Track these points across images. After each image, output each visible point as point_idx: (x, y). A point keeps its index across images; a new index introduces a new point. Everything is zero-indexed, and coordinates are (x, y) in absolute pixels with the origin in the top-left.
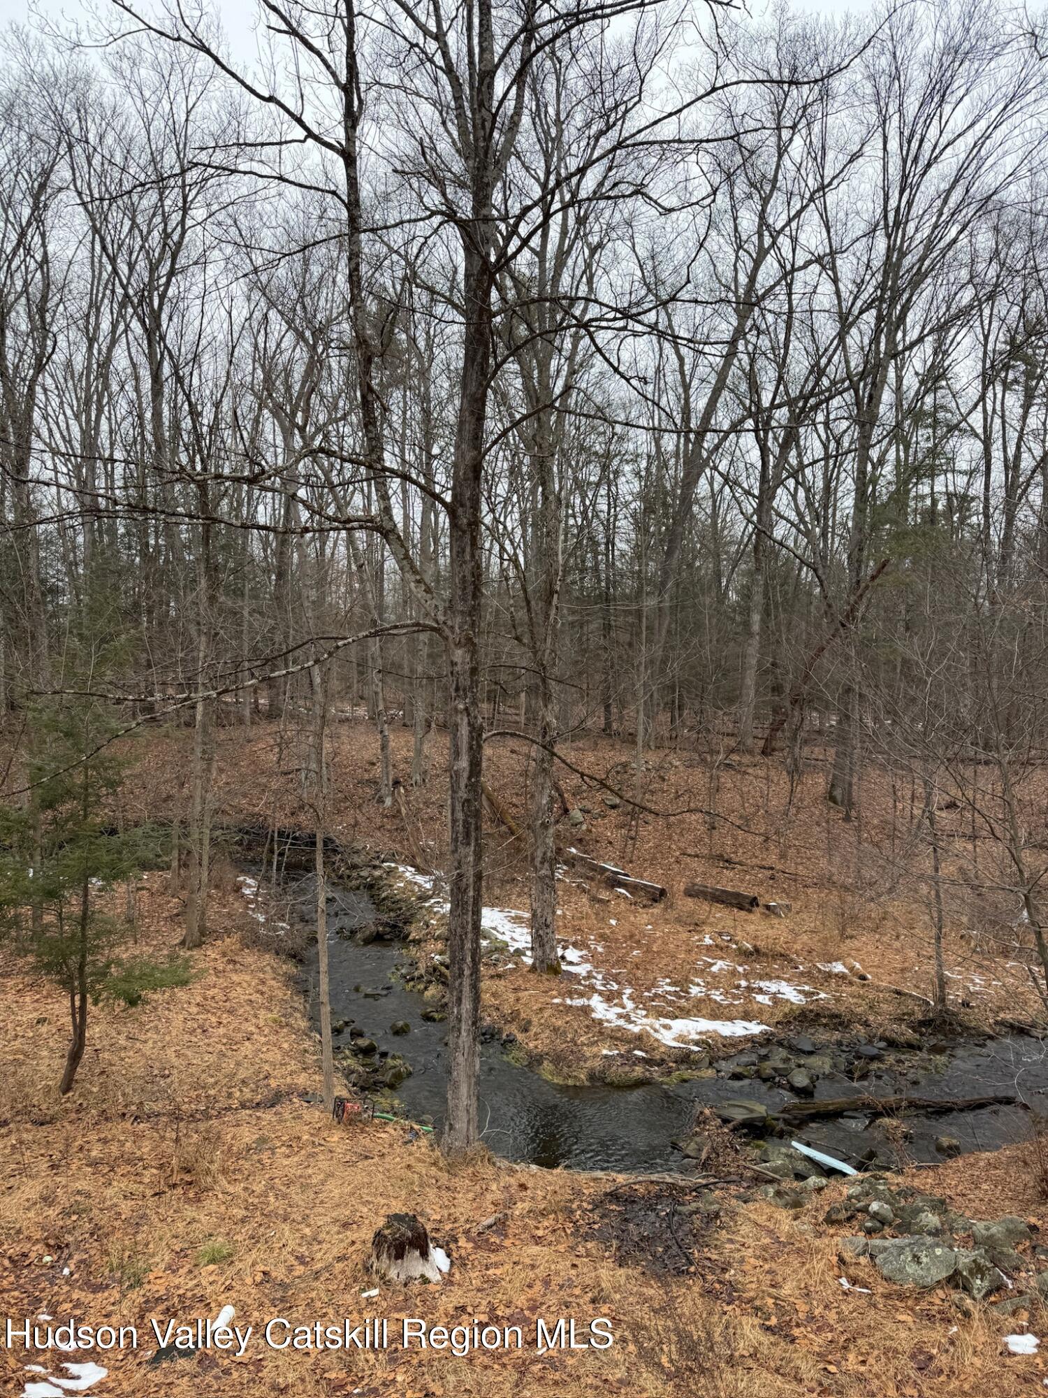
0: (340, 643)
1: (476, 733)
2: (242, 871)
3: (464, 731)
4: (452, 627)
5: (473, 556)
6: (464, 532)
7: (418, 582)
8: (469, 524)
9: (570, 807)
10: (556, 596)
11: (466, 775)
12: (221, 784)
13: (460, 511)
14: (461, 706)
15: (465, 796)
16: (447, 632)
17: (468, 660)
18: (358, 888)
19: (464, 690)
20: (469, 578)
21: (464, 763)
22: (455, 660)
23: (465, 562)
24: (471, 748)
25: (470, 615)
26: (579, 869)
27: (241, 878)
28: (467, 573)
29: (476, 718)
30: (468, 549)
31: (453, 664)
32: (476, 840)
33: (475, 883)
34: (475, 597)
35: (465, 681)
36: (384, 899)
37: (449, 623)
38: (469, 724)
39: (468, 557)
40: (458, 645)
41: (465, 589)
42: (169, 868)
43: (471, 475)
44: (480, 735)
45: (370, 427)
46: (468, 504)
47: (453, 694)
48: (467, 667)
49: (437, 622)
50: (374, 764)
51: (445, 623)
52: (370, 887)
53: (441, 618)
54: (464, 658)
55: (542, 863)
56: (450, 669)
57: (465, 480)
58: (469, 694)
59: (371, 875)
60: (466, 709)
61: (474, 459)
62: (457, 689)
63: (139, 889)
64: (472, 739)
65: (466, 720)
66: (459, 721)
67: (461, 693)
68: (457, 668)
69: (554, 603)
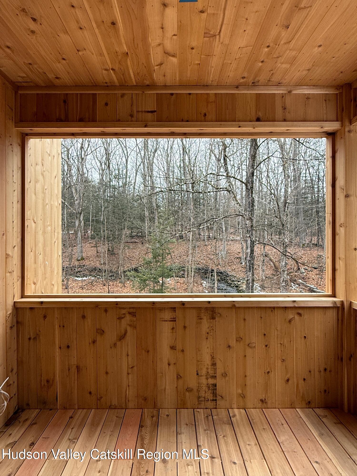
0: (216, 220)
1: (253, 243)
2: (203, 280)
3: (249, 242)
4: (246, 215)
5: (252, 196)
6: (249, 190)
7: (237, 203)
8: (251, 188)
9: (300, 268)
10: (287, 204)
11: (249, 253)
12: (199, 257)
13: (248, 184)
14: (248, 236)
15: (249, 259)
16: (245, 216)
17: (250, 223)
18: (233, 287)
19: (249, 231)
20: (251, 202)
21: (249, 250)
22: (247, 223)
23: (250, 198)
24: (251, 246)
25: (251, 212)
26: (301, 286)
27: (203, 281)
28: (250, 201)
29: (252, 238)
30: (250, 194)
31: (246, 224)
32: (252, 271)
33: (252, 282)
34: (252, 207)
35: (249, 229)
36: (240, 290)
37: (245, 214)
38: (250, 240)
39: (250, 197)
40: (247, 219)
41: (249, 205)
42: (185, 278)
43: (251, 175)
44: (254, 243)
45: (226, 165)
46: (250, 182)
47: (246, 232)
48: (250, 225)
49: (242, 213)
50: (240, 253)
51: (244, 214)
52: (237, 287)
53: (243, 213)
54: (249, 223)
55: (283, 282)
56: (245, 226)
57: (250, 176)
58: (250, 232)
59: (237, 283)
60: (250, 236)
61: (252, 171)
62: (247, 231)
63: (177, 282)
64: (251, 244)
65: (249, 239)
66: (248, 239)
67: (248, 232)
68: (247, 226)
69: (287, 206)
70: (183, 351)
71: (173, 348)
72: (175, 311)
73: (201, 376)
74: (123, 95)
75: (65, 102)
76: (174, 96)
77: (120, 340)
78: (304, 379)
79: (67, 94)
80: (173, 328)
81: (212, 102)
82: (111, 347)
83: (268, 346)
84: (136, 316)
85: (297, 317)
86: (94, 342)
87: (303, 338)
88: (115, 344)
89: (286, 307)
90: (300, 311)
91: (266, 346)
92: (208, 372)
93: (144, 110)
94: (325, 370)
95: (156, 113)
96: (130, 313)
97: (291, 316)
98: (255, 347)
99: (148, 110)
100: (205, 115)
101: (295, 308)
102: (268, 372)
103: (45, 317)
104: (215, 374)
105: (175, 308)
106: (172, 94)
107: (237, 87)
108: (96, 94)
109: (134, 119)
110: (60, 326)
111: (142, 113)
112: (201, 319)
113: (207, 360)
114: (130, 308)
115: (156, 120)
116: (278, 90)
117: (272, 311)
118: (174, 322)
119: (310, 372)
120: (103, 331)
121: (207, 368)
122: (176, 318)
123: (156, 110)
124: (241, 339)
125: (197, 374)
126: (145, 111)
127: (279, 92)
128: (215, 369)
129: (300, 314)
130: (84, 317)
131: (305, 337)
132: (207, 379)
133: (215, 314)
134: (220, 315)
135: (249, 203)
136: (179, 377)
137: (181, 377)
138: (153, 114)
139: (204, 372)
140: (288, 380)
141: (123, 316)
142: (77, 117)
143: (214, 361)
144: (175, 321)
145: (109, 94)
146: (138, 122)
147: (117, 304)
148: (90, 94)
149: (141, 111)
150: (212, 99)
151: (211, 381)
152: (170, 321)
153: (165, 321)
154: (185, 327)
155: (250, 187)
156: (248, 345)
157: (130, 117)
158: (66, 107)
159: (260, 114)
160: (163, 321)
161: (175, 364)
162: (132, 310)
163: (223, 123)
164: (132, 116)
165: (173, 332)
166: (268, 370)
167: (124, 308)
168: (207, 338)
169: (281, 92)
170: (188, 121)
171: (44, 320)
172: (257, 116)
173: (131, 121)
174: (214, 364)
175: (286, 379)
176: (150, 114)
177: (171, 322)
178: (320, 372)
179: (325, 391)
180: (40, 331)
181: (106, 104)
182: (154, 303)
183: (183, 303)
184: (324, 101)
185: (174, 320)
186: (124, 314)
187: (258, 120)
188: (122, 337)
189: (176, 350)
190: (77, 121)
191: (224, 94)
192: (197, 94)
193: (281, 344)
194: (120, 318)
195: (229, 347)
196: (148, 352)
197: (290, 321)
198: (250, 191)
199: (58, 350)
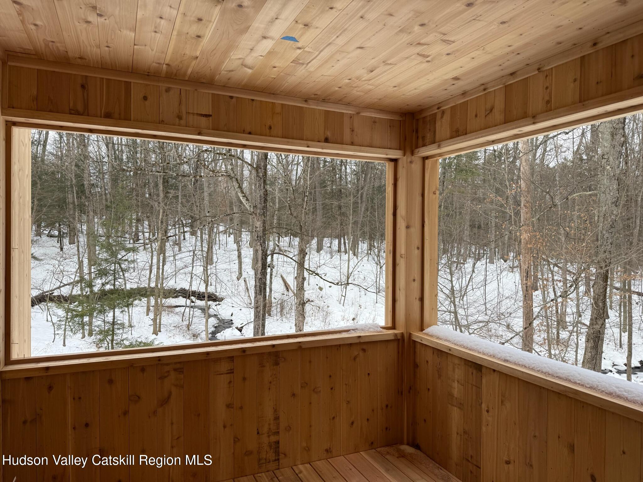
3: (260, 252)
4: (256, 214)
6: (261, 178)
7: (244, 196)
8: (263, 176)
10: (306, 198)
11: (260, 269)
13: (260, 171)
14: (259, 243)
15: (260, 277)
16: (254, 215)
17: (262, 226)
20: (263, 195)
21: (260, 264)
22: (257, 226)
23: (261, 190)
24: (262, 259)
25: (263, 210)
29: (264, 247)
30: (262, 185)
32: (264, 293)
33: (263, 309)
34: (265, 203)
35: (261, 234)
37: (255, 212)
38: (262, 250)
39: (262, 188)
40: (258, 221)
41: (261, 200)
43: (264, 157)
44: (265, 254)
46: (262, 168)
47: (256, 239)
48: (262, 229)
53: (252, 210)
54: (260, 225)
55: (299, 305)
56: (255, 229)
57: (262, 159)
58: (262, 239)
60: (261, 244)
64: (263, 255)
65: (261, 248)
66: (258, 248)
67: (259, 238)
68: (258, 229)
69: (305, 200)
70: (241, 408)
71: (229, 406)
72: (233, 360)
73: (262, 434)
74: (168, 90)
75: (83, 86)
76: (234, 100)
77: (162, 405)
78: (368, 420)
79: (86, 76)
80: (230, 382)
81: (278, 113)
82: (149, 417)
83: (333, 389)
84: (183, 372)
85: (361, 354)
86: (125, 413)
87: (367, 375)
88: (155, 412)
89: (351, 344)
90: (365, 347)
91: (332, 389)
92: (270, 429)
93: (195, 112)
94: (387, 406)
95: (211, 118)
96: (175, 370)
97: (356, 353)
98: (320, 392)
99: (201, 113)
100: (270, 128)
101: (360, 343)
102: (334, 418)
103: (50, 388)
104: (277, 429)
105: (233, 357)
106: (231, 97)
107: (306, 101)
108: (131, 82)
109: (183, 122)
110: (74, 399)
111: (194, 115)
112: (264, 366)
113: (269, 414)
114: (176, 363)
115: (211, 127)
116: (347, 110)
117: (338, 349)
118: (232, 375)
119: (373, 410)
120: (139, 398)
121: (269, 424)
122: (233, 369)
123: (211, 114)
124: (307, 384)
125: (258, 433)
126: (197, 114)
127: (347, 112)
128: (278, 424)
129: (364, 350)
130: (111, 382)
131: (369, 374)
132: (269, 436)
133: (278, 359)
134: (285, 359)
135: (261, 197)
136: (236, 440)
137: (239, 439)
138: (207, 118)
139: (265, 429)
140: (352, 423)
141: (166, 374)
142: (101, 111)
143: (277, 415)
144: (233, 372)
145: (149, 85)
146: (189, 127)
147: (159, 360)
148: (121, 81)
149: (192, 113)
150: (278, 110)
151: (273, 439)
152: (227, 373)
153: (220, 374)
154: (244, 379)
155: (261, 174)
156: (314, 390)
157: (177, 119)
158: (85, 95)
159: (329, 134)
160: (217, 375)
161: (231, 425)
162: (178, 366)
163: (291, 140)
164: (180, 118)
165: (229, 387)
166: (333, 416)
167: (167, 364)
168: (269, 389)
169: (350, 112)
170: (250, 133)
171: (49, 393)
172: (326, 136)
173: (179, 126)
174: (277, 418)
175: (351, 422)
176: (204, 119)
177: (228, 375)
178: (382, 409)
179: (387, 428)
180: (41, 409)
181: (145, 98)
182: (208, 353)
183: (244, 350)
184: (389, 127)
185: (231, 372)
186: (169, 372)
187: (327, 140)
188: (165, 402)
189: (233, 408)
190: (101, 117)
191: (292, 106)
192: (261, 101)
193: (346, 384)
194: (162, 378)
195: (294, 395)
196: (199, 415)
197: (355, 359)
198: (262, 180)
199: (70, 433)
